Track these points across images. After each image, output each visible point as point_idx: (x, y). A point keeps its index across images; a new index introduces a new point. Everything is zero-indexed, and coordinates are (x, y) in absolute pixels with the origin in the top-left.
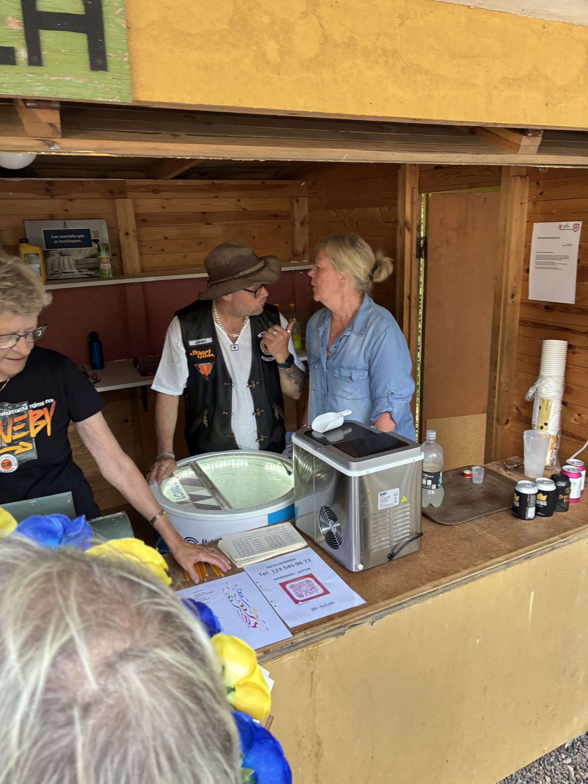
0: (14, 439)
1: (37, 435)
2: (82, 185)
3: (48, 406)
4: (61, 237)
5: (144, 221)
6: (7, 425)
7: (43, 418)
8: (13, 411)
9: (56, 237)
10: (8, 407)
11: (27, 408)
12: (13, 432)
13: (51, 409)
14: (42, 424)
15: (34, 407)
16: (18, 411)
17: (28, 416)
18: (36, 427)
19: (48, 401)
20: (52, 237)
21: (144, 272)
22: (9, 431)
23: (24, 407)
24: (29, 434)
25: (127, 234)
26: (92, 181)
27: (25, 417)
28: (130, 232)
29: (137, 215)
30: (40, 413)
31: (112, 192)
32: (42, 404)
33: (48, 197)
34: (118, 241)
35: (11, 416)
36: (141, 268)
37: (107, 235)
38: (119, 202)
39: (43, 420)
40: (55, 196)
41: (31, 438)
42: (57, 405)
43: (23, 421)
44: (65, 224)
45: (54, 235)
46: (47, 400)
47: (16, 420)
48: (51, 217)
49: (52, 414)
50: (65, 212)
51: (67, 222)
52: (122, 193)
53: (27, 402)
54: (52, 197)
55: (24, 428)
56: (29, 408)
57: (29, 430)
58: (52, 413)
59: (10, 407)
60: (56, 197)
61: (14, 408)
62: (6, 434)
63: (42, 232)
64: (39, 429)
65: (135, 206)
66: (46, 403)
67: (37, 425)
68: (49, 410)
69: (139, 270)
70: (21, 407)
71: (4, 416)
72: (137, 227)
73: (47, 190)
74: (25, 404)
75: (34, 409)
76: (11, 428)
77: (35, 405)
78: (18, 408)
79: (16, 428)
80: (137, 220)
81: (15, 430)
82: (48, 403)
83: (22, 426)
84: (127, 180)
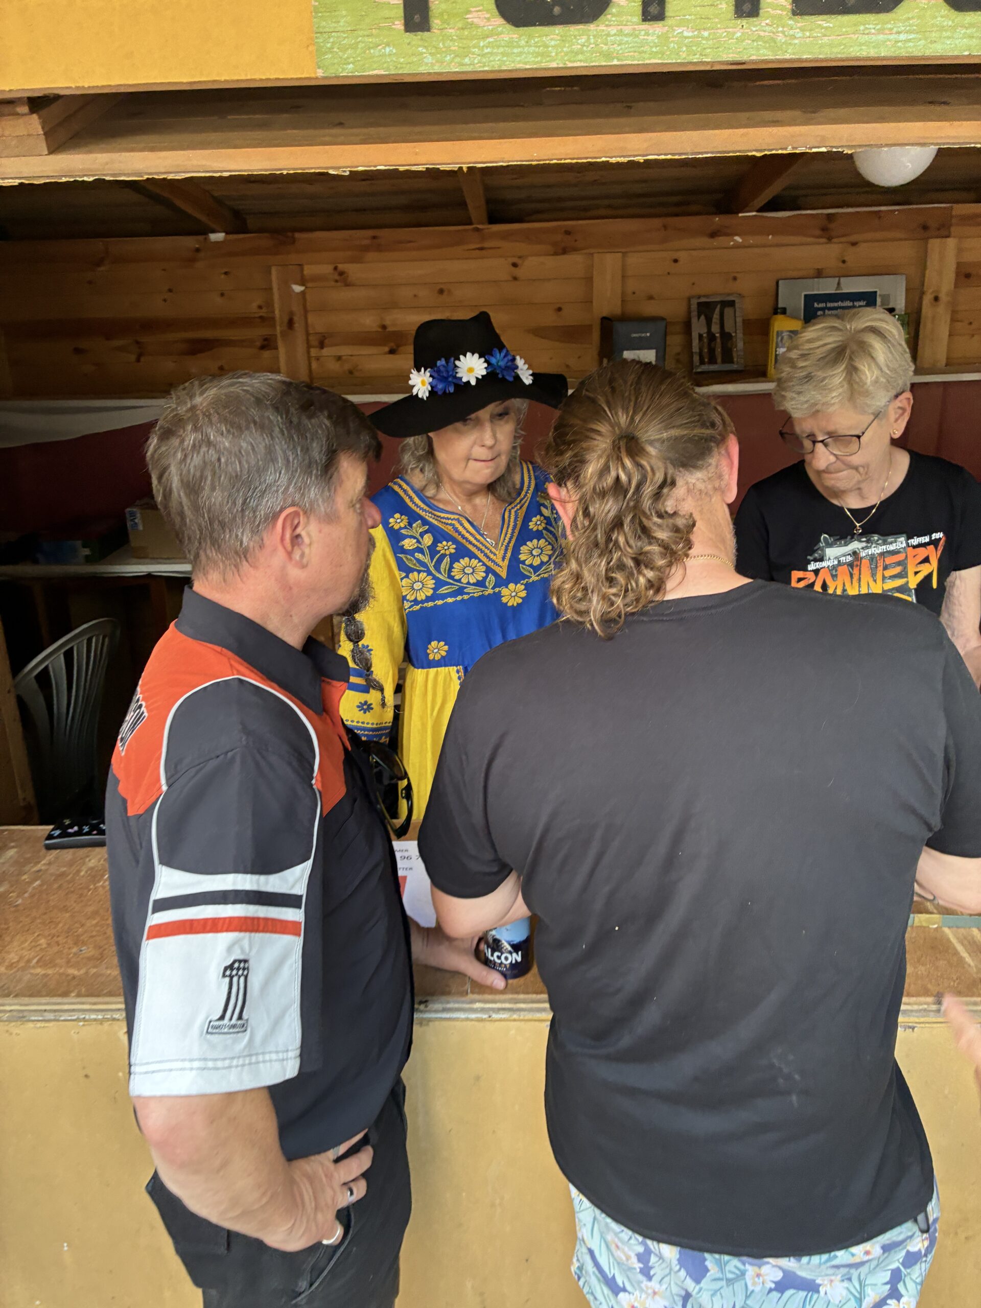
0: (885, 588)
1: (918, 585)
2: (880, 217)
3: (935, 543)
4: (829, 305)
5: (968, 276)
6: (876, 567)
7: (926, 560)
8: (884, 547)
9: (822, 305)
10: (878, 541)
11: (904, 545)
12: (884, 578)
13: (939, 548)
14: (925, 570)
15: (915, 544)
16: (892, 547)
17: (906, 556)
18: (916, 573)
19: (936, 536)
20: (816, 305)
21: (952, 365)
22: (879, 577)
23: (901, 542)
24: (908, 582)
25: (936, 299)
26: (895, 211)
27: (901, 557)
28: (943, 297)
29: (959, 265)
30: (922, 553)
31: (925, 228)
32: (926, 539)
33: (824, 240)
34: (919, 312)
35: (882, 554)
36: (948, 358)
37: (904, 301)
38: (935, 244)
39: (927, 564)
40: (832, 238)
41: (910, 590)
42: (946, 542)
43: (899, 563)
44: (839, 284)
45: (819, 302)
46: (934, 535)
47: (889, 560)
48: (819, 274)
49: (938, 556)
50: (841, 265)
51: (842, 279)
52: (943, 230)
53: (905, 535)
54: (830, 239)
55: (899, 573)
56: (908, 544)
57: (907, 577)
58: (939, 553)
59: (880, 542)
60: (835, 240)
61: (885, 543)
62: (875, 581)
63: (803, 296)
64: (920, 577)
65: (960, 250)
66: (933, 538)
67: (917, 570)
68: (936, 548)
69: (944, 362)
70: (896, 542)
71: (873, 555)
72: (956, 286)
73: (824, 229)
74: (902, 539)
75: (914, 547)
76: (881, 571)
77: (915, 541)
78: (891, 543)
79: (888, 573)
80: (958, 274)
81: (886, 575)
82: (936, 539)
83: (898, 569)
84: (955, 206)
